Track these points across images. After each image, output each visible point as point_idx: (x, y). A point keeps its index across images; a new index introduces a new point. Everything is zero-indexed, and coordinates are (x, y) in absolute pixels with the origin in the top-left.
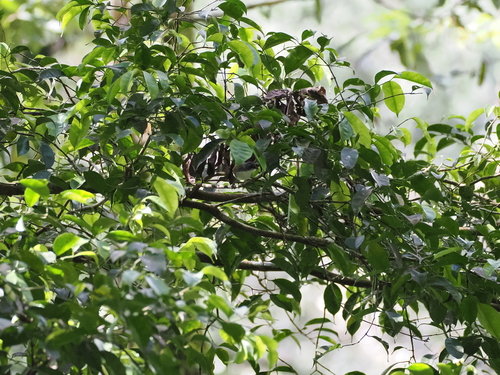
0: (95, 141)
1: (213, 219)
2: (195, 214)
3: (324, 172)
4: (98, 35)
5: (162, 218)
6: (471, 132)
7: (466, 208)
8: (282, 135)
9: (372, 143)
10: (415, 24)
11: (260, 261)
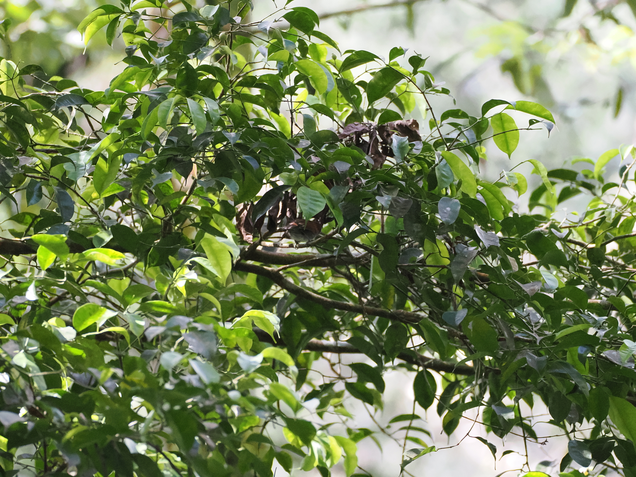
0: (125, 186)
1: (273, 287)
2: (251, 279)
3: (417, 227)
4: (130, 52)
5: (210, 284)
6: (601, 179)
7: (597, 275)
8: (364, 181)
9: (478, 191)
10: (533, 40)
11: (332, 341)
